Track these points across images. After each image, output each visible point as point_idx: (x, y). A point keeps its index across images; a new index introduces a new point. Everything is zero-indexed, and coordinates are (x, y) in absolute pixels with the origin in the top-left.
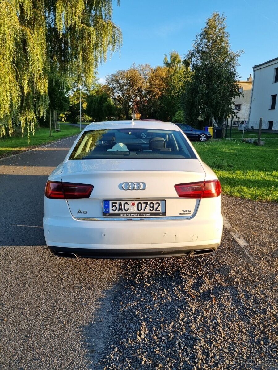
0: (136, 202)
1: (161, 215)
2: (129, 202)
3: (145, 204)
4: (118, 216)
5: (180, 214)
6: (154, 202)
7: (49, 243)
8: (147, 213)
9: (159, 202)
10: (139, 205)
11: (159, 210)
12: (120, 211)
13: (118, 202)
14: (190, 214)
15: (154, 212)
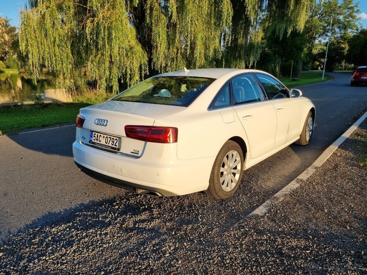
0: (105, 136)
1: (117, 150)
2: (102, 135)
3: (110, 139)
4: (95, 144)
5: (132, 152)
6: (115, 138)
7: (75, 159)
8: (110, 147)
9: (117, 138)
10: (107, 138)
11: (116, 146)
12: (97, 142)
13: (97, 134)
14: (138, 154)
15: (114, 146)
